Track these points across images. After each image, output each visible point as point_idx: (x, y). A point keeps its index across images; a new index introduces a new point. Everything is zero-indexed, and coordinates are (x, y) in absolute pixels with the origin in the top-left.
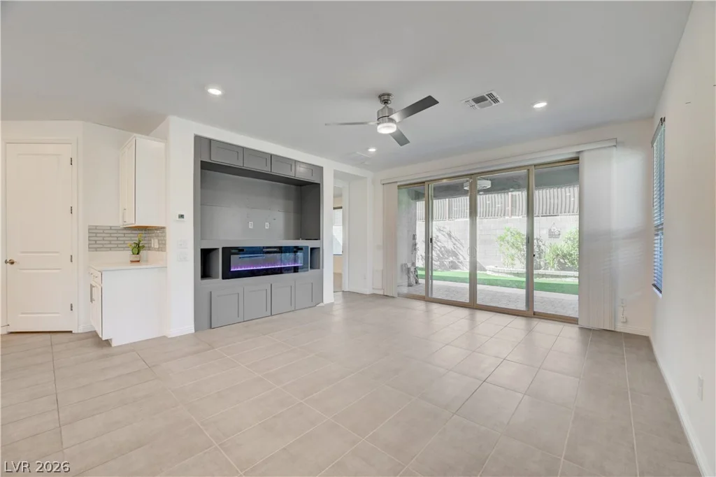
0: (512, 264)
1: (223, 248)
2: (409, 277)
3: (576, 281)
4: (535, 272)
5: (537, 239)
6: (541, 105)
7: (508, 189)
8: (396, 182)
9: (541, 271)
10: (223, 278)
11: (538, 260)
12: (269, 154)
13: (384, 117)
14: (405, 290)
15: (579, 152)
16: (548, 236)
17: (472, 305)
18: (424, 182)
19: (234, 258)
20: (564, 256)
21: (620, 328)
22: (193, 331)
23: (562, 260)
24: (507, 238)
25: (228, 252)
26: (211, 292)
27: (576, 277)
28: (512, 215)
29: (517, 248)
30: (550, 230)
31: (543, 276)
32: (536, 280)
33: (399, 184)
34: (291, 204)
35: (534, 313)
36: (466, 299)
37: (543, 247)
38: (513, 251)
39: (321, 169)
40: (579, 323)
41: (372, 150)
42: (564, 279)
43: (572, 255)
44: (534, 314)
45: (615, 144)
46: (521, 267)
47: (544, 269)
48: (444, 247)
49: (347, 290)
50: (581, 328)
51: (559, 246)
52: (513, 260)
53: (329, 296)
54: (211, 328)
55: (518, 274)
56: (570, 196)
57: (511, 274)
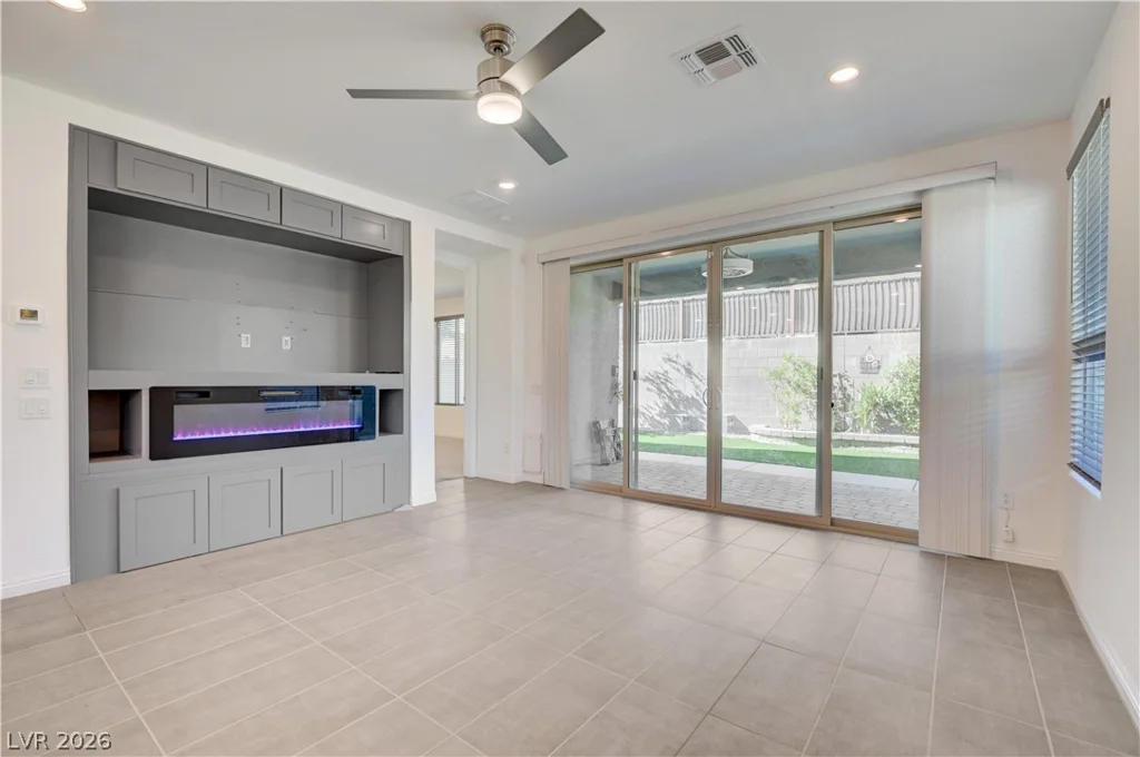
0: (796, 421)
1: (153, 391)
2: (603, 448)
3: (914, 453)
4: (835, 436)
5: (841, 377)
6: (845, 75)
7: (786, 278)
8: (568, 259)
9: (847, 435)
10: (153, 456)
11: (841, 414)
12: (277, 185)
13: (491, 81)
14: (586, 474)
15: (921, 193)
16: (859, 370)
17: (713, 505)
18: (621, 260)
19: (181, 413)
20: (888, 407)
21: (1001, 553)
22: (69, 582)
23: (886, 415)
24: (787, 376)
25: (165, 399)
26: (118, 490)
27: (913, 445)
28: (795, 332)
29: (805, 391)
30: (863, 359)
31: (850, 443)
32: (836, 451)
33: (573, 263)
34: (345, 299)
35: (833, 522)
36: (700, 492)
37: (850, 391)
38: (800, 398)
39: (406, 225)
40: (921, 542)
41: (508, 186)
42: (887, 449)
43: (901, 404)
44: (832, 524)
45: (992, 174)
46: (810, 428)
47: (852, 431)
48: (679, 392)
49: (473, 475)
50: (926, 554)
51: (879, 389)
52: (797, 413)
53: (423, 490)
54: (118, 571)
55: (804, 440)
56: (898, 297)
57: (794, 439)
